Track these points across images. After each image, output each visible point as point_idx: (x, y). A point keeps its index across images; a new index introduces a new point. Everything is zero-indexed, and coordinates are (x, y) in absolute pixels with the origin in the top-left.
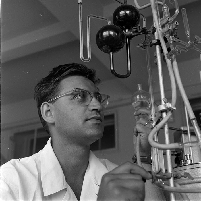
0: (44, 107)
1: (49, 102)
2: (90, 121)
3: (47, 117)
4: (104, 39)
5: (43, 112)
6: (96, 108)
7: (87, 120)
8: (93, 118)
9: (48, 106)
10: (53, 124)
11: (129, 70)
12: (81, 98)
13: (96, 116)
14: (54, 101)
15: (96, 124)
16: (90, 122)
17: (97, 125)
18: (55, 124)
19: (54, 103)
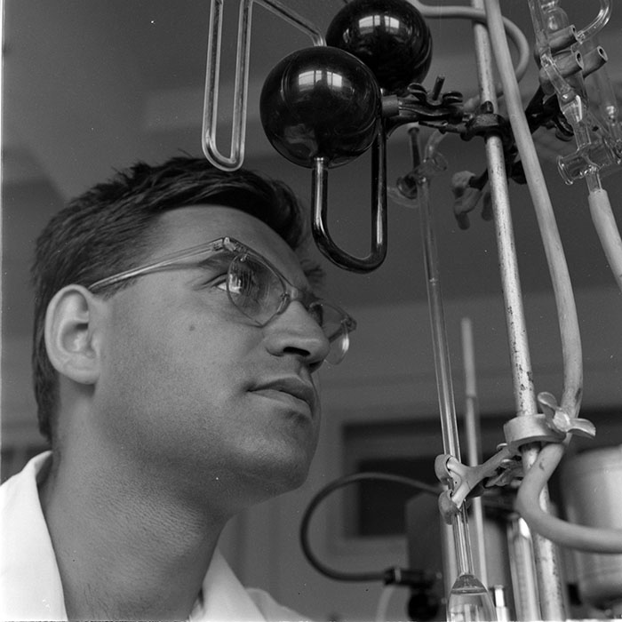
0: (66, 308)
1: (90, 290)
2: (263, 395)
3: (66, 353)
4: (300, 100)
5: (52, 329)
6: (300, 343)
7: (251, 388)
8: (280, 387)
9: (85, 306)
10: (88, 388)
11: (379, 240)
12: (238, 292)
13: (295, 380)
14: (116, 285)
15: (291, 414)
16: (265, 399)
17: (292, 421)
18: (99, 390)
19: (113, 294)
